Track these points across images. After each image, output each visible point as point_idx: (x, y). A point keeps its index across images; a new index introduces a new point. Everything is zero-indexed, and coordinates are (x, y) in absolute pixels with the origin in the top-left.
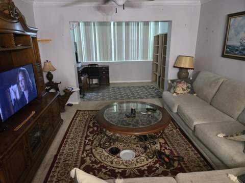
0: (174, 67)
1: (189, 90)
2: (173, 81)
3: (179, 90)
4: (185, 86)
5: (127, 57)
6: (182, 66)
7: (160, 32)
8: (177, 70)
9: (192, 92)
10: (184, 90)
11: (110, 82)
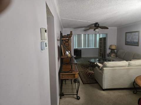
0: (109, 49)
1: (116, 56)
2: (109, 53)
3: (112, 56)
4: (114, 55)
5: (88, 47)
6: (112, 48)
7: (101, 37)
8: (110, 50)
9: (117, 56)
10: (114, 56)
11: (82, 56)
